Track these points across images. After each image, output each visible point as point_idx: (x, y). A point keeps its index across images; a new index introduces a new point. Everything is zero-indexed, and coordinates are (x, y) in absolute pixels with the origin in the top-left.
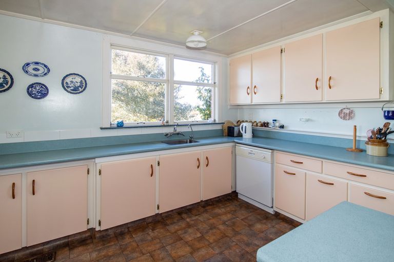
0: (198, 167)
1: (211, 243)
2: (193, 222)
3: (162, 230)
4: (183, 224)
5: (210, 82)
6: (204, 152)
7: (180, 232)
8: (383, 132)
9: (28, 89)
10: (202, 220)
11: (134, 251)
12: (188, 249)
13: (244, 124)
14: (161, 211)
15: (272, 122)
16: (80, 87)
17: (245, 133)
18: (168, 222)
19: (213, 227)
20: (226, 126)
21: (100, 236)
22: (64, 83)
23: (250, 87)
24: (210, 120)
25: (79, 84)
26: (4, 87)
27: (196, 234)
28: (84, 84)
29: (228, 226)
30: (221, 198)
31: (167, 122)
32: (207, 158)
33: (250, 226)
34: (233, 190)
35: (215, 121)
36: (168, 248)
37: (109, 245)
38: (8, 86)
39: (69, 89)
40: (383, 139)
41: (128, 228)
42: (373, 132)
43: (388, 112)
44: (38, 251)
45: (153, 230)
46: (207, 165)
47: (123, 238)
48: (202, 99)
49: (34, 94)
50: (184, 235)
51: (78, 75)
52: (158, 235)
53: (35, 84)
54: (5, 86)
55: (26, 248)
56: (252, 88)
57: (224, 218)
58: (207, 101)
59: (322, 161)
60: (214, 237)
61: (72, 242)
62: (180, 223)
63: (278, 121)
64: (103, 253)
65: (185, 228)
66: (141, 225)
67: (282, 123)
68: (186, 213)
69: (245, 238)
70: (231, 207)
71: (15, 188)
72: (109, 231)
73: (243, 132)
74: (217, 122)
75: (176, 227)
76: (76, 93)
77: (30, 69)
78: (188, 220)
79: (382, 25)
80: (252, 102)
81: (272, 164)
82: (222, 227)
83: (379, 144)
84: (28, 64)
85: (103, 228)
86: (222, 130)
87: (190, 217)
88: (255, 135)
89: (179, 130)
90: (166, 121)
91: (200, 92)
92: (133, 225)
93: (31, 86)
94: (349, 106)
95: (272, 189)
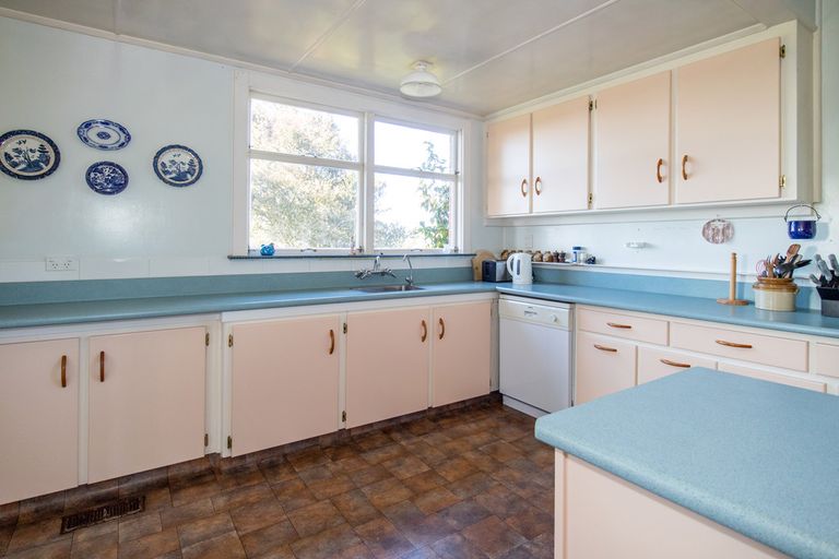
0: (424, 339)
1: (450, 483)
2: (413, 447)
3: (352, 461)
4: (394, 451)
5: (446, 172)
6: (434, 309)
7: (388, 464)
8: (786, 262)
9: (88, 174)
10: (431, 443)
11: (297, 494)
12: (405, 492)
13: (516, 257)
14: (349, 425)
15: (572, 251)
16: (189, 172)
17: (518, 273)
18: (364, 446)
19: (452, 455)
20: (478, 262)
21: (229, 470)
22: (159, 164)
23: (528, 181)
24: (448, 249)
25: (187, 167)
26: (42, 169)
27: (419, 467)
28: (197, 168)
29: (483, 453)
30: (467, 404)
31: (361, 250)
32: (441, 322)
33: (526, 454)
34: (494, 389)
35: (456, 250)
36: (366, 490)
37: (248, 484)
38: (50, 166)
39: (167, 177)
40: (787, 276)
41: (285, 456)
42: (767, 264)
43: (797, 223)
44: (109, 493)
45: (334, 460)
46: (441, 336)
47: (276, 474)
48: (430, 208)
49: (100, 184)
50: (397, 468)
51: (185, 148)
52: (343, 469)
53: (101, 164)
54: (44, 166)
55: (87, 487)
56: (531, 182)
57: (476, 439)
58: (439, 210)
59: (669, 323)
60: (457, 473)
61: (176, 479)
62: (388, 449)
63: (584, 249)
64: (239, 498)
65: (397, 457)
66: (310, 451)
67: (593, 253)
68: (399, 431)
69: (517, 475)
70: (489, 421)
71: (67, 367)
72: (248, 460)
73: (514, 273)
74: (461, 251)
75: (381, 455)
76: (181, 186)
77: (92, 134)
78: (403, 443)
79: (783, 51)
80: (531, 212)
81: (572, 331)
82: (470, 456)
83: (780, 287)
84: (88, 125)
85: (235, 453)
86: (471, 270)
87: (408, 438)
88: (537, 278)
89: (385, 265)
90: (357, 247)
91: (425, 193)
92: (293, 449)
93: (95, 168)
94: (724, 214)
95: (572, 385)
